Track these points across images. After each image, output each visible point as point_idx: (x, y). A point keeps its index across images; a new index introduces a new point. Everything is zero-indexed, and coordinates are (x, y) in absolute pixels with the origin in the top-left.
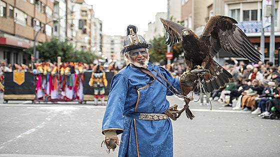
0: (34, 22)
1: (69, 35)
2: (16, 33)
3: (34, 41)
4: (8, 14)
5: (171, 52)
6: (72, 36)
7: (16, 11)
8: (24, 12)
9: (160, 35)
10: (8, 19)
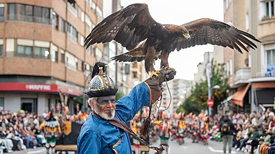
0: (84, 66)
1: (119, 80)
2: (68, 79)
3: (84, 87)
4: (60, 59)
5: (212, 98)
6: (123, 81)
7: (67, 55)
8: (75, 56)
9: (201, 80)
10: (60, 64)
